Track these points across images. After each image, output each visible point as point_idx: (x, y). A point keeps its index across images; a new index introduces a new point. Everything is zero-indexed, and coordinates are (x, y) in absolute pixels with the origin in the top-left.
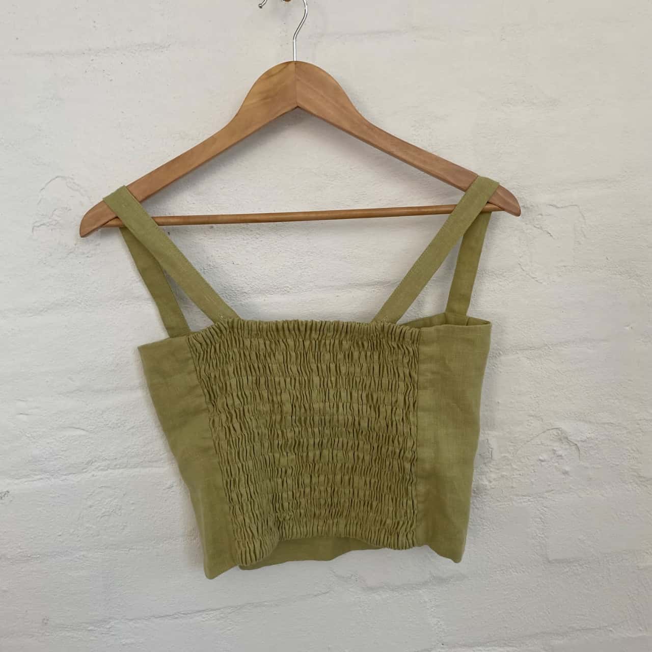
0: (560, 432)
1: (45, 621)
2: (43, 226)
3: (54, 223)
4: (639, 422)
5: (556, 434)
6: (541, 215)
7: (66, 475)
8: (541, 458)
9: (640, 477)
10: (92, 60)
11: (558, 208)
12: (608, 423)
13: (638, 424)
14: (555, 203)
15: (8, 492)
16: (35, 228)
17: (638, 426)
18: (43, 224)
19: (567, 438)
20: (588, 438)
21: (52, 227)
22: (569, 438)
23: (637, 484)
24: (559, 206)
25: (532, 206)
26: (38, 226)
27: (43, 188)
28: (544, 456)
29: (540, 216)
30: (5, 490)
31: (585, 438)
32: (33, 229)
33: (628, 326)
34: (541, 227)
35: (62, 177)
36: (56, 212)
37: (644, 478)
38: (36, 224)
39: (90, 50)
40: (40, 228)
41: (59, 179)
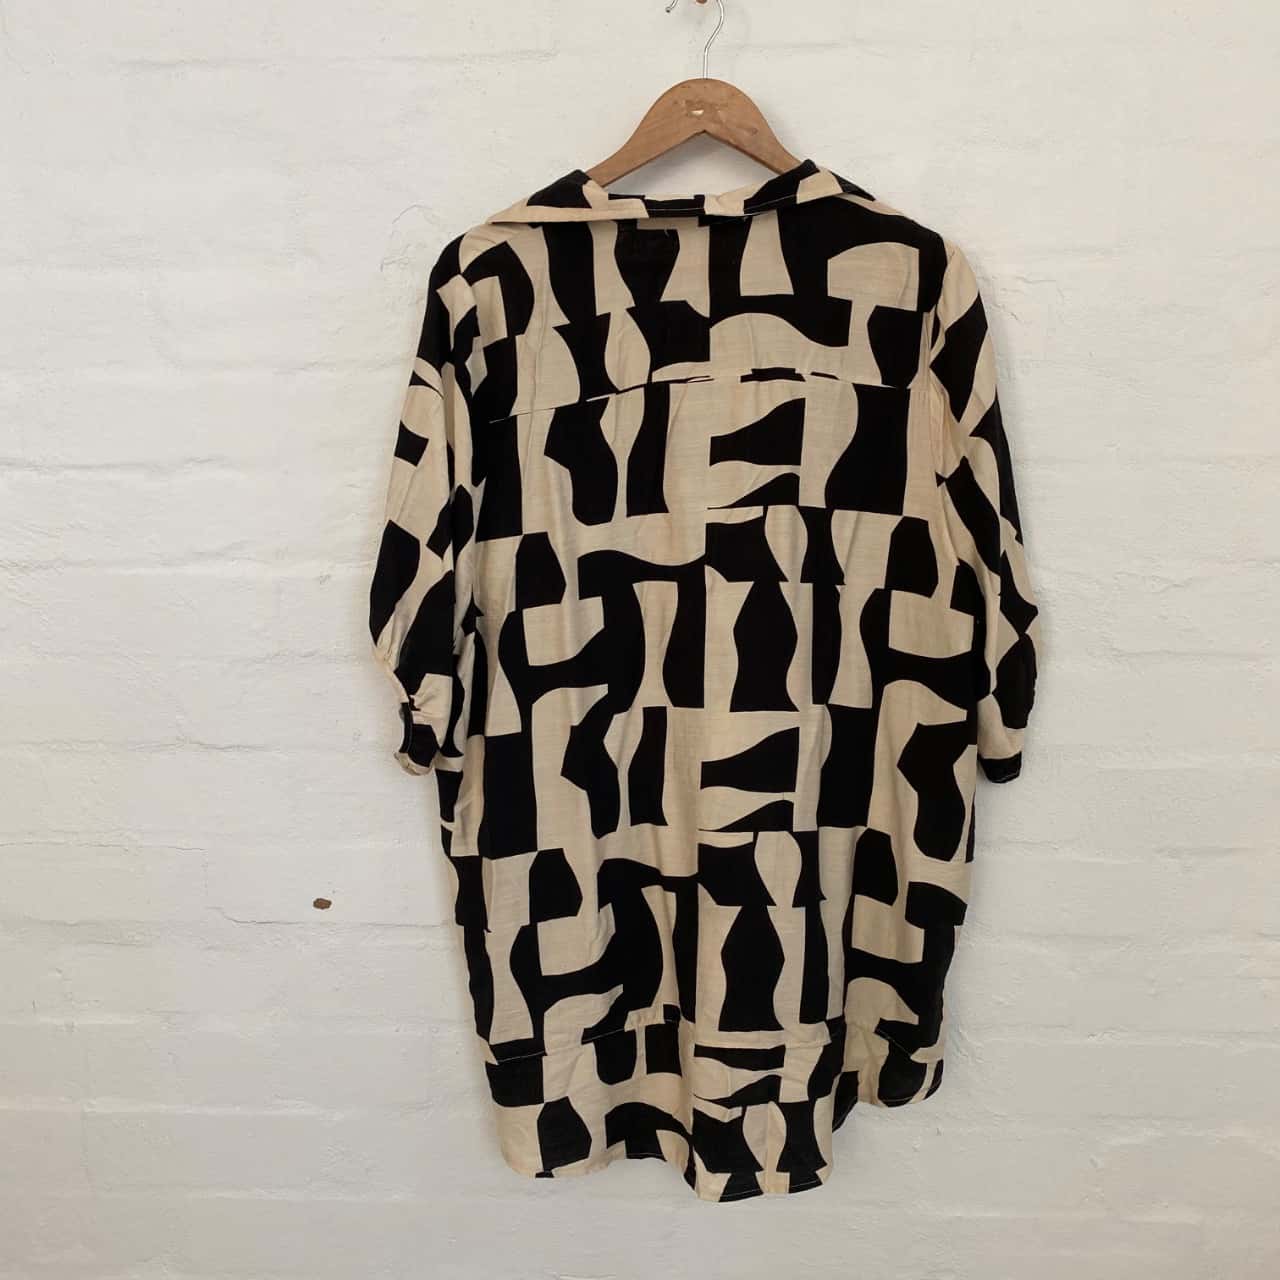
1: (357, 737)
2: (394, 266)
3: (406, 261)
4: (1119, 576)
6: (1004, 289)
10: (466, 68)
11: (1028, 282)
14: (1024, 276)
16: (385, 266)
17: (1116, 581)
18: (394, 262)
21: (402, 266)
24: (1029, 279)
25: (995, 278)
26: (387, 264)
27: (397, 219)
29: (1003, 292)
30: (325, 574)
32: (382, 268)
34: (1004, 307)
35: (419, 206)
36: (410, 248)
37: (1119, 651)
38: (388, 261)
39: (464, 55)
40: (390, 266)
41: (416, 209)
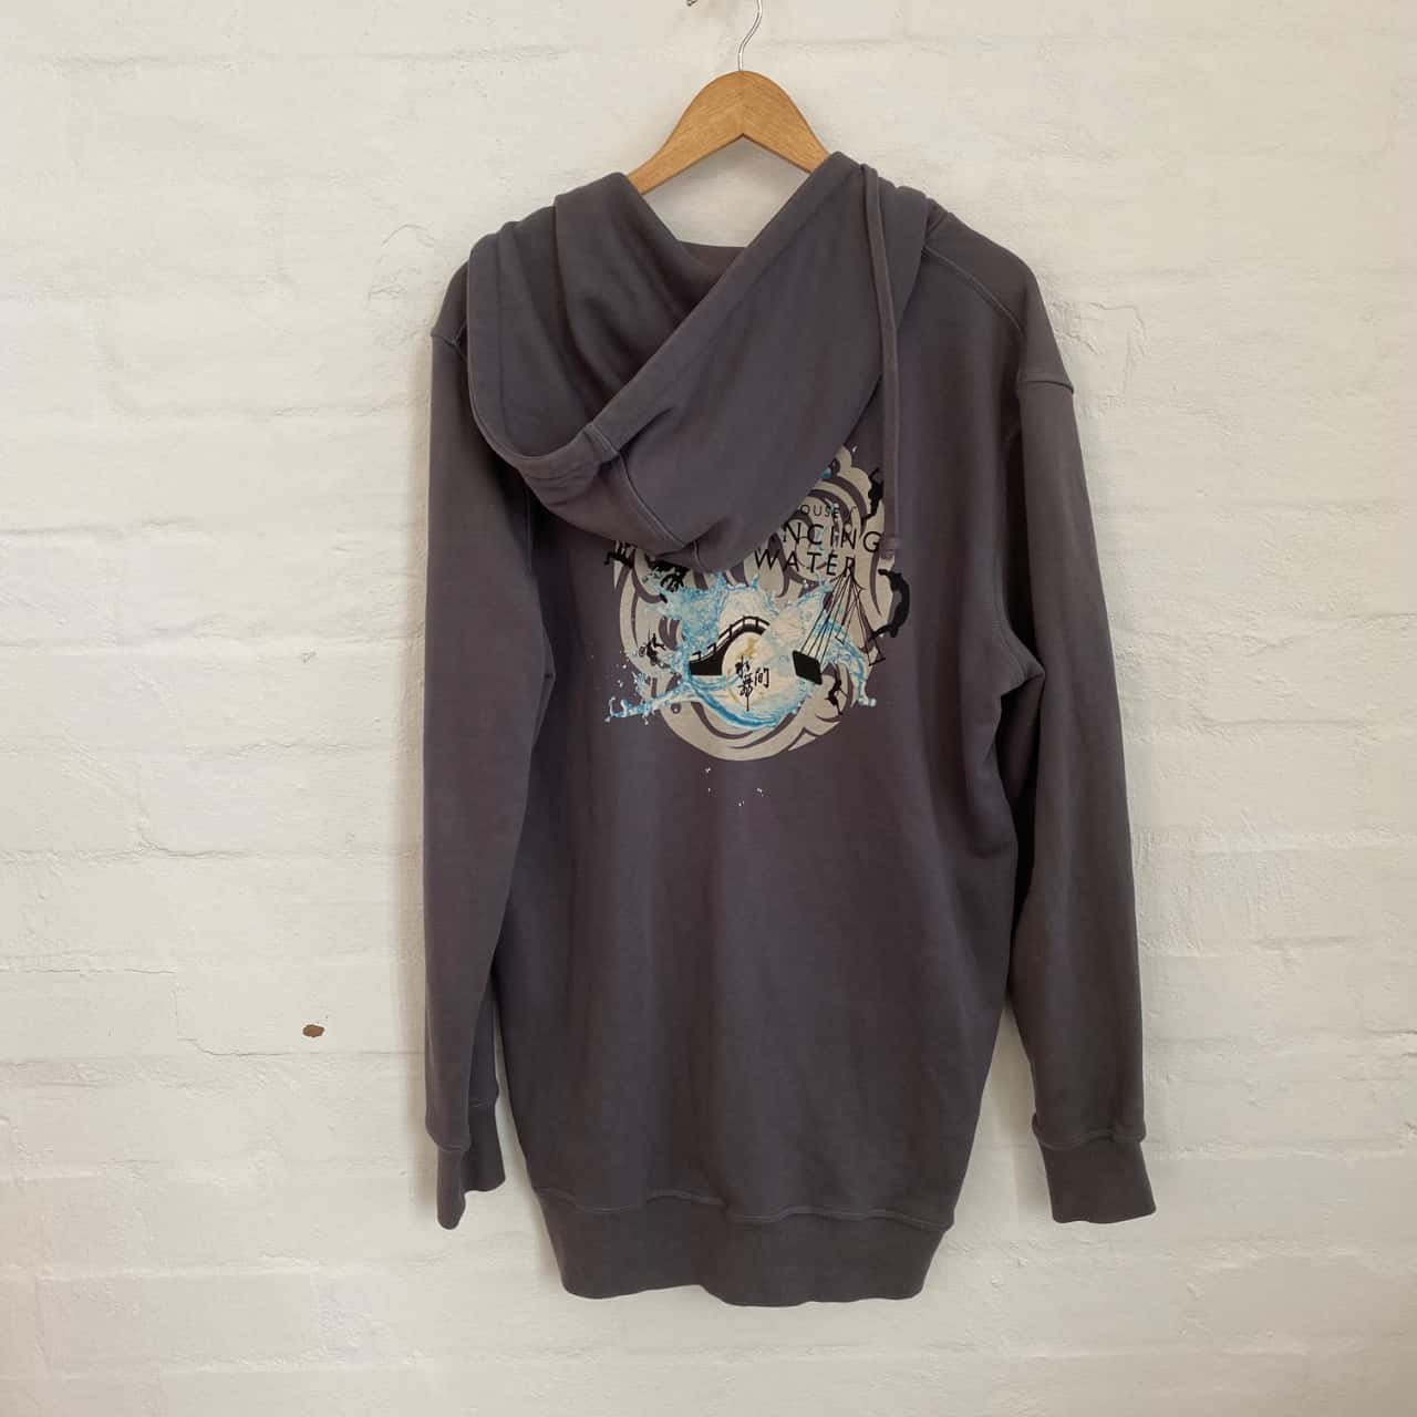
1: (350, 838)
2: (384, 295)
7: (391, 638)
9: (1205, 719)
10: (463, 67)
11: (1105, 309)
12: (1159, 635)
13: (1206, 640)
15: (314, 654)
16: (373, 296)
17: (1205, 642)
18: (383, 290)
21: (395, 294)
23: (1199, 728)
24: (1105, 305)
25: (1068, 304)
26: (376, 293)
27: (385, 242)
29: (1077, 320)
32: (370, 295)
33: (1200, 491)
34: (1077, 337)
36: (400, 275)
37: (1212, 721)
38: (376, 289)
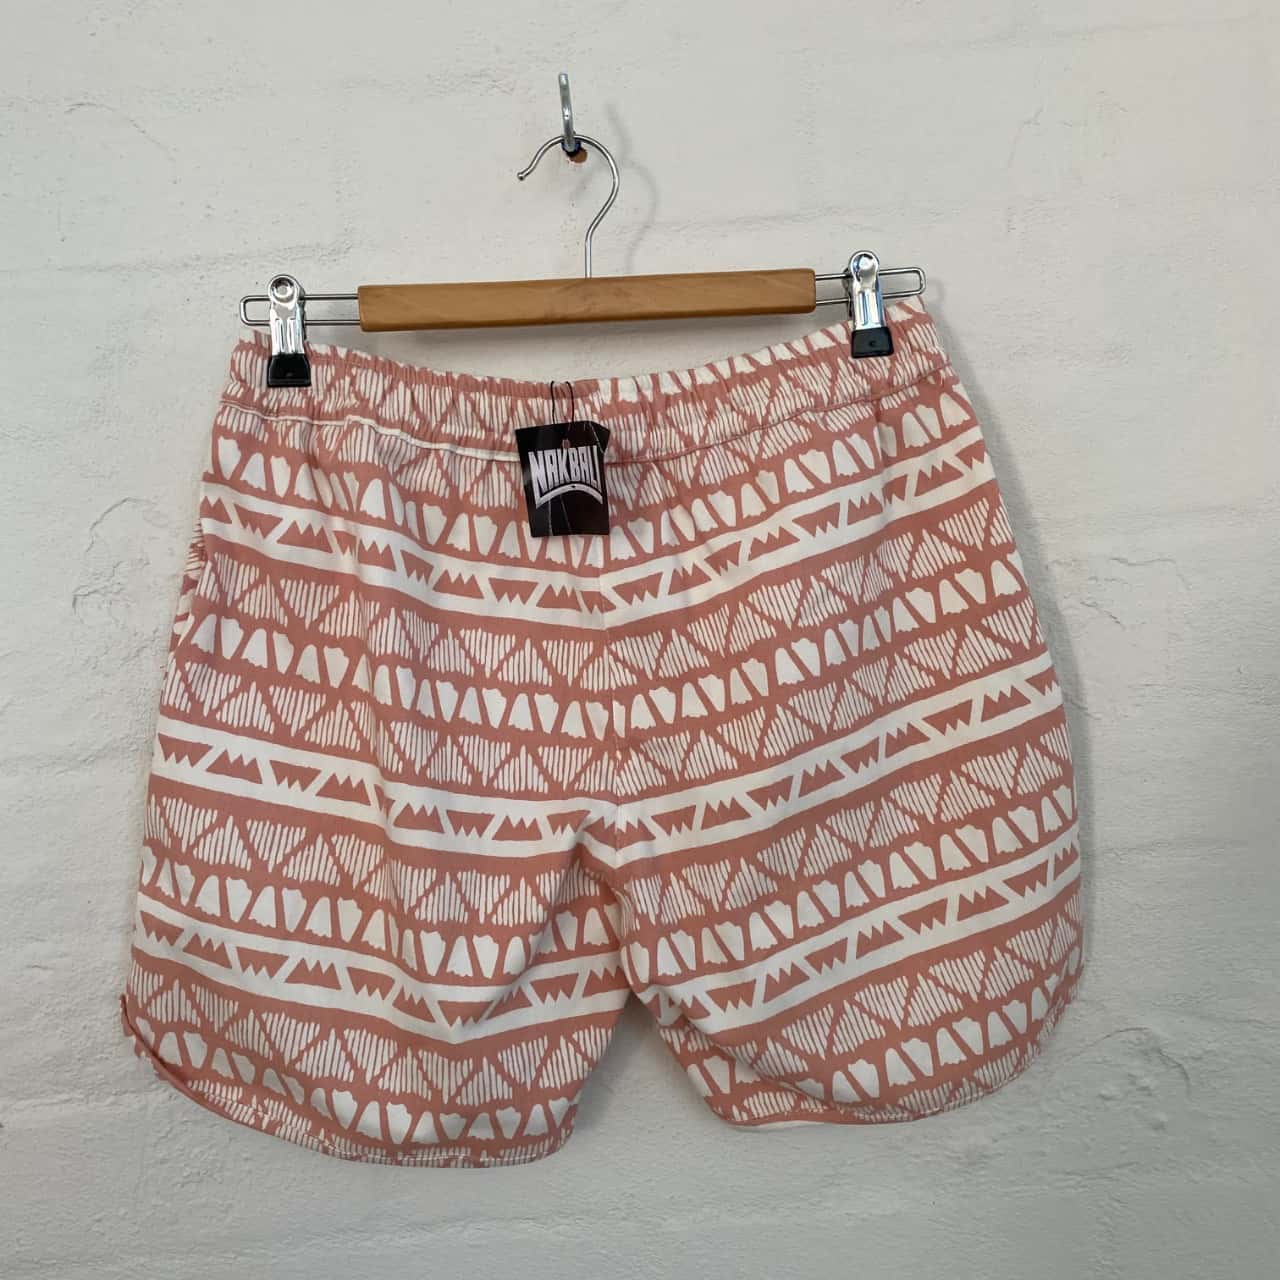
0: (1143, 1037)
3: (116, 588)
5: (1136, 1042)
6: (1096, 578)
8: (1104, 1092)
14: (1124, 556)
19: (1159, 1051)
20: (1207, 1052)
22: (1164, 1050)
28: (1110, 1089)
31: (1200, 1052)
35: (135, 500)
39: (198, 258)
40: (87, 599)
41: (131, 504)
